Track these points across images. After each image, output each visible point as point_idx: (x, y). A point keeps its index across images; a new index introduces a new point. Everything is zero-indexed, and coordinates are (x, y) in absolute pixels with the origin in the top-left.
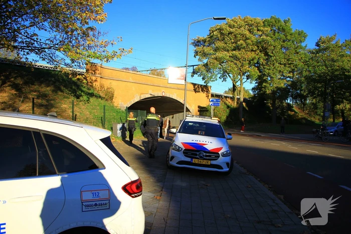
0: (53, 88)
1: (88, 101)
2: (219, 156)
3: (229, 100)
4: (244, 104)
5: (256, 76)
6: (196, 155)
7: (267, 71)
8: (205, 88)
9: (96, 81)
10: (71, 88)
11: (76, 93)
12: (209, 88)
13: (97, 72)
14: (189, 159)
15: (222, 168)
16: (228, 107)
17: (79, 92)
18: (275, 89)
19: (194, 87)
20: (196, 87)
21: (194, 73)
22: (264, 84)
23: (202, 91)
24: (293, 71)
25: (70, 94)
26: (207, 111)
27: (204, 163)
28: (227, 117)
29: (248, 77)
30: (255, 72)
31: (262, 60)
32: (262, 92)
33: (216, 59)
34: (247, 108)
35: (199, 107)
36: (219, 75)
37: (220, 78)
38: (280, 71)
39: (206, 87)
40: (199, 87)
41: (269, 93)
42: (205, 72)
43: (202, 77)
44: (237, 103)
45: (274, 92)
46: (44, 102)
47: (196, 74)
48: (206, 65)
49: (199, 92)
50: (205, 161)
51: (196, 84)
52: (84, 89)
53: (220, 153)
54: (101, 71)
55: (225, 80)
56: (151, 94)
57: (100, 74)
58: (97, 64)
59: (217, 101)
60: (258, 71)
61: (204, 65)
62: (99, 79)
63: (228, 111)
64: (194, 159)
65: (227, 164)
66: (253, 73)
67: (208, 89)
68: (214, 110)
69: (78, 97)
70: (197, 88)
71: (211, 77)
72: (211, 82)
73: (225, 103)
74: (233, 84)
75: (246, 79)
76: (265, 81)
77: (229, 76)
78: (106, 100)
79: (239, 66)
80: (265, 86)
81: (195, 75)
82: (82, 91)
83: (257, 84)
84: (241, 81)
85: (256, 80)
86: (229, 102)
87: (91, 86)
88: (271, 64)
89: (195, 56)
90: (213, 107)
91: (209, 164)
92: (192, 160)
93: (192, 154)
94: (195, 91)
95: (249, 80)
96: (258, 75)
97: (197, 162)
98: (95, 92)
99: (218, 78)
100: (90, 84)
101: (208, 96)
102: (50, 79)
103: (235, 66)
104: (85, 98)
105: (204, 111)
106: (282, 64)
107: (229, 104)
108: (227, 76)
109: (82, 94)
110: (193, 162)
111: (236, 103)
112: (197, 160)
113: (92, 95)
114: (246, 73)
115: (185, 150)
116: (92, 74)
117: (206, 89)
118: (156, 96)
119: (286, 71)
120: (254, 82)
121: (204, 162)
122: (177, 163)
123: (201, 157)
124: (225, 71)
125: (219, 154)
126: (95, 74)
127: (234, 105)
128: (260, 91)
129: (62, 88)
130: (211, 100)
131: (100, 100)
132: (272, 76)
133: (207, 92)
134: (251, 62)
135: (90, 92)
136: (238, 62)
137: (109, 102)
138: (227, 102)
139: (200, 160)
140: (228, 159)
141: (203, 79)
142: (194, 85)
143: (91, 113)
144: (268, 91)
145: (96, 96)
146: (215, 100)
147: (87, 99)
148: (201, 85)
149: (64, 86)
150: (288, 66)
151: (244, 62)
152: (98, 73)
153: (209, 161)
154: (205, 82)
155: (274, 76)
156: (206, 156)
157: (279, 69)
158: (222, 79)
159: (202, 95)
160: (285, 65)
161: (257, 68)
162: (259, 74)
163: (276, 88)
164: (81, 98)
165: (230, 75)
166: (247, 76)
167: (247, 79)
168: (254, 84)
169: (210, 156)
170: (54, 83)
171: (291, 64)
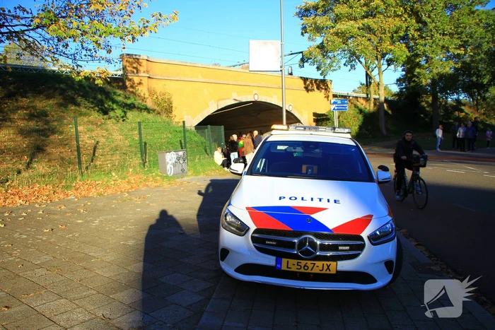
0: (61, 101)
1: (123, 117)
2: (364, 245)
3: (362, 101)
4: (385, 105)
5: (403, 58)
6: (292, 245)
7: (422, 48)
8: (322, 84)
9: (140, 83)
10: (95, 98)
11: (103, 105)
12: (329, 84)
13: (142, 69)
14: (270, 260)
15: (373, 280)
16: (361, 111)
17: (108, 104)
18: (436, 78)
19: (305, 83)
20: (308, 83)
21: (303, 60)
22: (417, 70)
23: (318, 89)
24: (464, 45)
25: (92, 108)
26: (328, 119)
27: (316, 270)
28: (360, 128)
29: (390, 62)
30: (401, 51)
31: (412, 32)
32: (412, 84)
33: (337, 34)
34: (390, 112)
35: (315, 114)
36: (344, 61)
37: (345, 65)
38: (443, 47)
39: (324, 81)
40: (312, 84)
41: (427, 85)
42: (320, 57)
43: (316, 66)
44: (375, 104)
45: (434, 83)
46: (41, 125)
47: (307, 61)
48: (321, 47)
49: (314, 90)
50: (319, 263)
51: (307, 79)
52: (120, 99)
53: (365, 234)
54: (147, 67)
55: (353, 67)
56: (235, 100)
57: (148, 72)
58: (140, 56)
59: (342, 103)
60: (406, 50)
61: (318, 47)
62: (145, 81)
63: (361, 117)
64: (284, 261)
65: (388, 264)
66: (399, 53)
67: (327, 86)
68: (339, 117)
69: (105, 112)
70: (310, 85)
71: (331, 66)
72: (330, 72)
73: (356, 106)
74: (367, 75)
75: (386, 66)
76: (418, 65)
77: (359, 61)
78: (159, 113)
79: (375, 43)
80: (419, 73)
81: (305, 64)
82: (114, 101)
83: (404, 73)
84: (379, 68)
85: (403, 65)
86: (362, 104)
87: (132, 92)
88: (427, 36)
89: (302, 34)
90: (336, 113)
91: (333, 271)
92: (279, 262)
93: (280, 244)
94: (307, 89)
95: (392, 67)
96: (407, 56)
97: (294, 269)
98: (138, 102)
99: (342, 65)
100: (131, 90)
101: (328, 97)
102: (57, 86)
103: (368, 43)
104: (119, 112)
105: (323, 120)
106: (447, 35)
107: (362, 107)
108: (357, 60)
109: (115, 106)
110: (284, 267)
111: (372, 105)
112: (295, 261)
113: (131, 107)
114: (386, 54)
115: (255, 232)
116: (133, 72)
117: (324, 85)
118: (244, 101)
119: (453, 44)
120: (400, 69)
121: (318, 267)
122: (238, 270)
123: (307, 253)
124: (353, 54)
125: (361, 239)
126: (137, 73)
127: (370, 107)
128: (409, 83)
129: (79, 99)
130: (332, 102)
131: (145, 113)
132: (431, 55)
133: (326, 89)
134: (395, 35)
135: (129, 102)
136: (373, 37)
137: (164, 117)
138: (359, 104)
139: (303, 263)
140: (388, 250)
141: (318, 68)
142: (305, 80)
143: (126, 137)
144: (424, 81)
145: (138, 108)
146: (339, 102)
147: (123, 114)
148: (316, 80)
149: (83, 96)
150: (456, 36)
151: (383, 36)
152: (142, 71)
153: (333, 264)
154: (321, 74)
155: (433, 56)
156: (323, 248)
157: (441, 43)
158: (349, 66)
159: (318, 95)
160: (451, 35)
161: (404, 45)
162: (409, 54)
163: (437, 74)
164: (112, 114)
165: (361, 59)
166: (387, 61)
167: (389, 65)
168: (399, 72)
169: (335, 248)
170: (63, 92)
171: (462, 32)
